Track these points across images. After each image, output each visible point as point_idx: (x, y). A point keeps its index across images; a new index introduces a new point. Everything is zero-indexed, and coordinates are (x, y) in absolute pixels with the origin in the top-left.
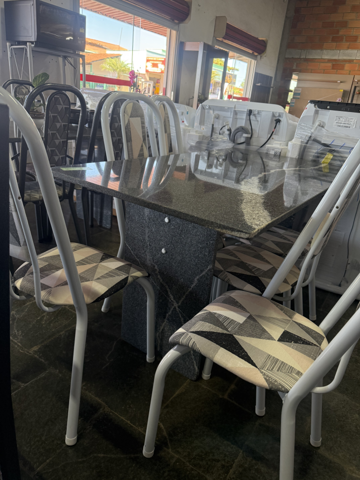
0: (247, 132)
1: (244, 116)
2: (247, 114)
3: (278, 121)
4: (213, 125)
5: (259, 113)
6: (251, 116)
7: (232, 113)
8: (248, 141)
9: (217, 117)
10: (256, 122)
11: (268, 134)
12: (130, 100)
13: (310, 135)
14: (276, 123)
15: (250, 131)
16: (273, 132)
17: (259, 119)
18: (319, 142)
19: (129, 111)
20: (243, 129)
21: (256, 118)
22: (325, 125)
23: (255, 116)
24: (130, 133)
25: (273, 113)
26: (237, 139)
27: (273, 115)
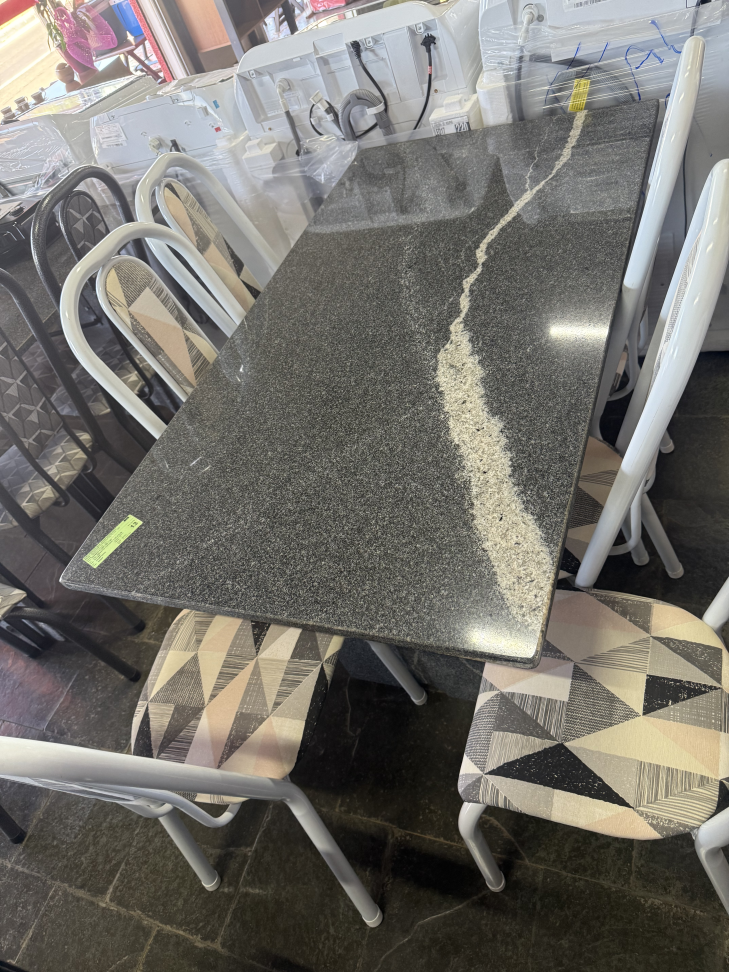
0: (372, 104)
1: (347, 61)
2: (350, 53)
3: (429, 41)
4: (288, 113)
5: (376, 40)
6: (363, 55)
7: (316, 64)
8: (384, 122)
9: (288, 86)
10: (382, 63)
11: (421, 83)
12: (104, 266)
13: (517, 54)
14: (429, 51)
15: (378, 94)
16: (430, 75)
17: (382, 53)
18: (546, 59)
19: (118, 293)
20: (359, 98)
21: (376, 55)
22: (544, 10)
23: (373, 51)
24: (150, 336)
25: (409, 28)
26: (356, 123)
27: (412, 32)
